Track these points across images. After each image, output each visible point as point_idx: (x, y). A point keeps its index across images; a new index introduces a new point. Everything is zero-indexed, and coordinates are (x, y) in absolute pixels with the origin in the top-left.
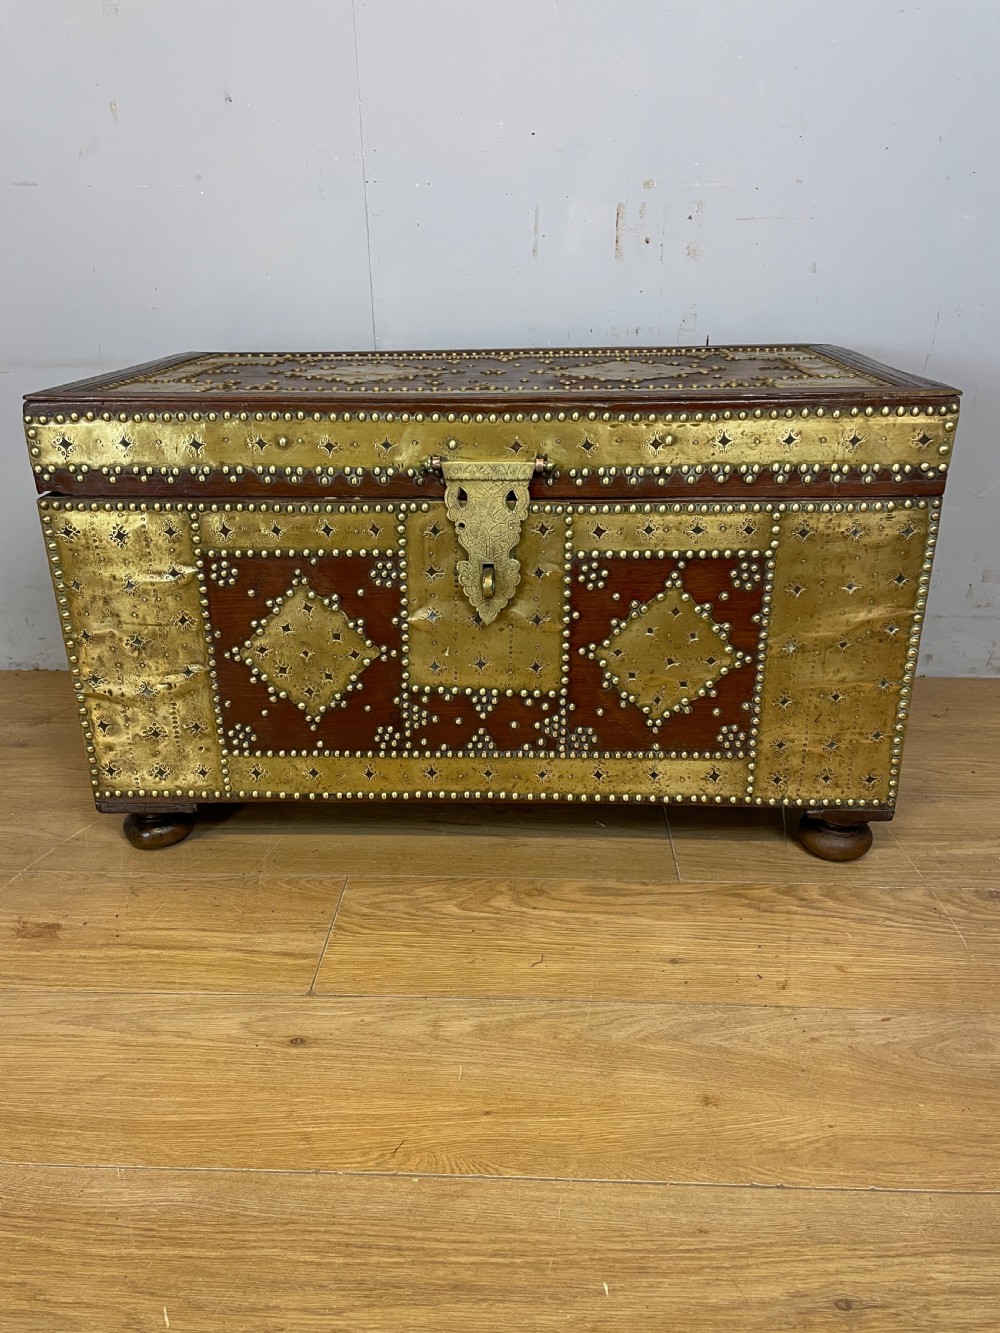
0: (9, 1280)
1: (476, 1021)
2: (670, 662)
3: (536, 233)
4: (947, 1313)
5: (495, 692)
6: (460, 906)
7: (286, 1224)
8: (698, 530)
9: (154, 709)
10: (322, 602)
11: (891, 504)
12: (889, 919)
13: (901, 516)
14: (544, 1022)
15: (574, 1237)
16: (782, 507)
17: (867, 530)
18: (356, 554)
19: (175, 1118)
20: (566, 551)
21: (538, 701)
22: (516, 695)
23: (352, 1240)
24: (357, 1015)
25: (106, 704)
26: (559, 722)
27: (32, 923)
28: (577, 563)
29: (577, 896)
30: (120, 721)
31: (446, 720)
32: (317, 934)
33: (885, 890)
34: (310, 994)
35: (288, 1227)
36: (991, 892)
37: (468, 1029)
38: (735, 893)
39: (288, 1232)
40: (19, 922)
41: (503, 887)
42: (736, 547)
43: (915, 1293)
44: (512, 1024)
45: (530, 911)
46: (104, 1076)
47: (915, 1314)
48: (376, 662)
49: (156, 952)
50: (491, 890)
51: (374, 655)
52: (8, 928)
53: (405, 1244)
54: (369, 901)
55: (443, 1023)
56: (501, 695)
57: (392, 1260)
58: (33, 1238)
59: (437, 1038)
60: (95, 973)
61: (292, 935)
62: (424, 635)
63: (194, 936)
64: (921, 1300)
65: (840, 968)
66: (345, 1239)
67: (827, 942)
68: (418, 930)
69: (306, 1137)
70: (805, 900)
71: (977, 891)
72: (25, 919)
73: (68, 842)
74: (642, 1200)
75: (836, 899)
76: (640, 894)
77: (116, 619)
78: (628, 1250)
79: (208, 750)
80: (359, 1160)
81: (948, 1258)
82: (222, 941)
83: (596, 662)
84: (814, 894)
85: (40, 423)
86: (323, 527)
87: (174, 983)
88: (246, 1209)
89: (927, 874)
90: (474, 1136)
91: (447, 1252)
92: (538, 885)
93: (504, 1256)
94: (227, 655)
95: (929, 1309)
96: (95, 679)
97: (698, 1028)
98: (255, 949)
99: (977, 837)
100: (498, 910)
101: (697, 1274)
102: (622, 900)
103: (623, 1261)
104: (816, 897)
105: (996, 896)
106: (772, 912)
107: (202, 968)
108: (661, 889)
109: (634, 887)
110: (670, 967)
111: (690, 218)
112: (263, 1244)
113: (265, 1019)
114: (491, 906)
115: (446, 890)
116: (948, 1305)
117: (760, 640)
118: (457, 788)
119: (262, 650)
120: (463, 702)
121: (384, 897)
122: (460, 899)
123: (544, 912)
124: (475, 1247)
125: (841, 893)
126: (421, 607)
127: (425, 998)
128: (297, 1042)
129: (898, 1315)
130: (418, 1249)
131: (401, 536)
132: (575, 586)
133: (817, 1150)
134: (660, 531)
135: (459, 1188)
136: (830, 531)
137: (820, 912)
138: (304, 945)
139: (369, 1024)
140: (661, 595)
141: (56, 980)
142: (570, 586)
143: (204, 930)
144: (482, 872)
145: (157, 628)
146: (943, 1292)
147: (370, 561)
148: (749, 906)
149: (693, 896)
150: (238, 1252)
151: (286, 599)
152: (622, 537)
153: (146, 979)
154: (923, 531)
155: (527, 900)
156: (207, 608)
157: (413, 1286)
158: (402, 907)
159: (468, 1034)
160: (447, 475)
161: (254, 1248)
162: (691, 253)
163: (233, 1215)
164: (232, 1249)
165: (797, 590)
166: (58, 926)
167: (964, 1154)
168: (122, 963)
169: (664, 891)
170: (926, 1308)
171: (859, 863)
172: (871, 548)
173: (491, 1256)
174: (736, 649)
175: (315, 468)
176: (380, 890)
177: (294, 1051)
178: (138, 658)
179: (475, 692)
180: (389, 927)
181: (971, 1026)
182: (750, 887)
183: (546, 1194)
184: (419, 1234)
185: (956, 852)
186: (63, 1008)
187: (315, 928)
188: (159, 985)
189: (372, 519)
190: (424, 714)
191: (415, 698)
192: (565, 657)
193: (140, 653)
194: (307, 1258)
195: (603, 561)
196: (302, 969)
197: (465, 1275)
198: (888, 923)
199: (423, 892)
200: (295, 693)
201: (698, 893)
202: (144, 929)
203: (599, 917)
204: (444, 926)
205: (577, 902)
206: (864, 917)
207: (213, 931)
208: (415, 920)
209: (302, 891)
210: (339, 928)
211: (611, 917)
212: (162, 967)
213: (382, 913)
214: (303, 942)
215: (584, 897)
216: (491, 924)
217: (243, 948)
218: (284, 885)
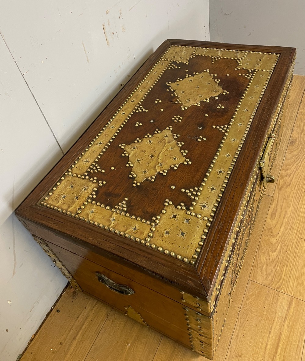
6: (273, 252)
12: (297, 164)
29: (275, 222)
32: (279, 295)
36: (291, 143)
41: (266, 238)
45: (279, 235)
49: (279, 350)
50: (266, 241)
54: (265, 277)
61: (279, 303)
63: (273, 336)
68: (283, 266)
70: (286, 175)
71: (290, 145)
75: (287, 170)
76: (277, 207)
82: (278, 326)
84: (284, 173)
87: (298, 345)
98: (284, 316)
100: (278, 243)
102: (279, 211)
104: (286, 173)
106: (290, 184)
107: (291, 335)
109: (273, 207)
114: (275, 244)
115: (264, 253)
121: (264, 272)
122: (270, 251)
123: (281, 232)
125: (285, 168)
137: (292, 175)
143: (270, 332)
144: (257, 241)
148: (287, 186)
153: (294, 354)
155: (274, 234)
158: (270, 268)
169: (276, 201)
176: (259, 272)
180: (281, 274)
187: (277, 296)
196: (297, 303)
198: (299, 165)
199: (263, 258)
201: (279, 194)
202: (265, 353)
203: (286, 220)
204: (283, 259)
205: (278, 222)
206: (296, 168)
207: (271, 329)
208: (278, 266)
209: (254, 296)
210: (278, 288)
211: (286, 217)
212: (289, 349)
213: (272, 274)
214: (284, 301)
215: (275, 220)
216: (284, 246)
217: (283, 320)
218: (249, 301)
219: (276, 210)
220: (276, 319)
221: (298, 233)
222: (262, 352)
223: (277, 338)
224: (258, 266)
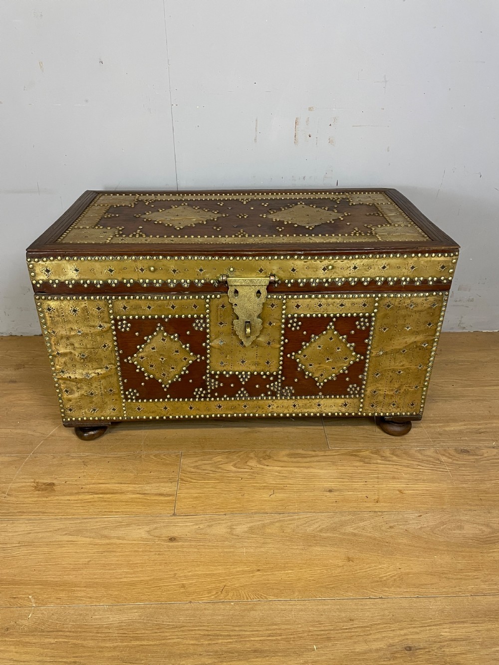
0: (69, 661)
1: (249, 525)
2: (328, 359)
3: (256, 131)
4: (448, 650)
5: (249, 373)
6: (235, 466)
7: (181, 627)
8: (342, 305)
9: (91, 383)
10: (170, 337)
11: (427, 294)
12: (420, 465)
13: (431, 299)
14: (277, 524)
15: (300, 626)
16: (380, 295)
17: (417, 305)
18: (186, 317)
19: (125, 580)
20: (283, 314)
21: (268, 377)
22: (259, 374)
23: (210, 633)
24: (197, 524)
25: (68, 382)
26: (278, 385)
27: (41, 483)
28: (287, 319)
29: (285, 459)
30: (75, 389)
31: (227, 385)
32: (173, 483)
33: (417, 450)
34: (174, 515)
35: (182, 629)
36: (462, 450)
37: (246, 529)
38: (353, 454)
39: (183, 631)
40: (34, 482)
41: (252, 455)
42: (358, 312)
43: (435, 642)
44: (264, 526)
45: (266, 467)
46: (90, 561)
47: (436, 651)
48: (195, 362)
49: (101, 496)
50: (248, 457)
51: (194, 359)
52: (30, 486)
53: (232, 633)
54: (193, 465)
55: (234, 527)
56: (252, 374)
57: (228, 641)
58: (75, 641)
59: (232, 534)
60: (75, 508)
61: (162, 484)
62: (217, 350)
63: (117, 487)
64: (438, 645)
65: (400, 491)
66: (207, 633)
67: (394, 478)
68: (218, 479)
69: (183, 586)
70: (383, 457)
71: (456, 449)
72: (37, 480)
73: (48, 437)
74: (326, 607)
75: (397, 456)
76: (313, 456)
77: (72, 347)
78: (323, 630)
79: (116, 400)
80: (207, 595)
81: (448, 626)
82: (130, 489)
83: (295, 360)
84: (388, 454)
85: (35, 262)
86: (171, 305)
87: (112, 512)
88: (163, 621)
89: (435, 441)
90: (254, 581)
91: (249, 636)
92: (268, 453)
93: (273, 636)
94: (125, 360)
95: (441, 649)
96: (63, 372)
97: (343, 524)
98: (146, 492)
99: (455, 420)
100: (252, 468)
101: (351, 639)
102: (305, 460)
103: (321, 635)
104: (388, 455)
105: (464, 452)
106: (370, 464)
107: (124, 503)
108: (322, 453)
109: (310, 453)
110: (328, 494)
111: (330, 125)
112: (173, 637)
113: (156, 528)
114: (248, 466)
115: (227, 458)
116: (448, 646)
117: (368, 350)
118: (231, 412)
119: (142, 358)
120: (234, 378)
121: (200, 463)
122: (234, 462)
123: (271, 468)
124: (261, 633)
125: (398, 452)
126: (216, 338)
127: (225, 514)
128: (172, 539)
129: (429, 652)
130: (237, 635)
131: (207, 309)
132: (286, 329)
133: (395, 580)
134: (325, 306)
135: (251, 606)
136: (400, 305)
137: (391, 463)
138: (168, 489)
139: (202, 529)
140: (325, 332)
141: (59, 513)
142: (284, 329)
143: (121, 483)
144: (242, 447)
145: (92, 350)
146: (446, 641)
147: (193, 320)
148: (360, 461)
149: (336, 457)
150: (163, 642)
151: (153, 336)
152: (308, 309)
153: (99, 510)
154: (440, 305)
155: (264, 462)
156: (116, 341)
157: (237, 652)
158: (208, 467)
159: (246, 532)
160: (229, 284)
161: (170, 639)
162: (331, 141)
163: (158, 625)
164: (160, 640)
165: (385, 329)
166: (53, 484)
167: (452, 579)
168: (87, 502)
169: (323, 454)
170: (440, 648)
171: (406, 436)
172: (418, 312)
173: (268, 637)
174: (357, 354)
175: (167, 280)
176: (197, 459)
177: (171, 544)
178: (83, 362)
179: (240, 373)
180: (204, 479)
181: (454, 518)
182: (359, 451)
183: (287, 607)
184: (237, 629)
185: (447, 429)
186: (64, 527)
187: (171, 480)
188: (106, 513)
189: (194, 302)
190: (217, 383)
191: (212, 376)
192: (281, 358)
193: (84, 360)
194: (192, 642)
195: (299, 318)
196: (169, 502)
197: (258, 646)
198: (419, 467)
199: (218, 458)
200: (157, 375)
201: (338, 455)
202: (94, 484)
203: (296, 470)
204: (228, 477)
205: (286, 462)
206: (409, 465)
207: (125, 484)
208: (215, 474)
209: (162, 461)
210: (182, 480)
211: (301, 469)
212: (105, 504)
213: (200, 471)
214: (167, 488)
215: (288, 459)
216: (249, 475)
217: (141, 492)
218: (154, 458)
219: (308, 457)
220: (140, 486)
221: (282, 486)
222: (93, 481)
223: (115, 491)
224: (205, 457)
